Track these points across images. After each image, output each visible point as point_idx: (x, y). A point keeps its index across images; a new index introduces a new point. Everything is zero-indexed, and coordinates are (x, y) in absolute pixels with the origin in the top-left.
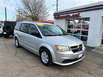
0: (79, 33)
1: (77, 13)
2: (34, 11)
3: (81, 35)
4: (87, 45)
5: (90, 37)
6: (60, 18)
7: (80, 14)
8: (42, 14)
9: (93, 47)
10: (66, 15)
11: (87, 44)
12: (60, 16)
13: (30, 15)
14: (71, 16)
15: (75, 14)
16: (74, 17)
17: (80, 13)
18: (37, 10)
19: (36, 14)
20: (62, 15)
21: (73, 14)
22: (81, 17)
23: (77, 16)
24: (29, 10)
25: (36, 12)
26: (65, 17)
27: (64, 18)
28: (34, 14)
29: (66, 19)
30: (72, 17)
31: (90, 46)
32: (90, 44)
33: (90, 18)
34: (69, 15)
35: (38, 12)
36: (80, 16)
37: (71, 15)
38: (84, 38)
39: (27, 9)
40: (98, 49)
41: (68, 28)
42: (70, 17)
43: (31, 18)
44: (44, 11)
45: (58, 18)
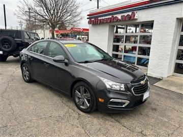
0: (134, 52)
1: (130, 13)
2: (54, 11)
3: (139, 54)
4: (148, 75)
5: (152, 58)
6: (99, 22)
7: (136, 15)
9: (159, 77)
10: (111, 17)
11: (148, 73)
12: (99, 18)
13: (46, 17)
14: (120, 18)
15: (126, 14)
17: (135, 12)
18: (59, 9)
19: (57, 17)
20: (103, 18)
21: (122, 15)
22: (138, 21)
23: (130, 18)
24: (44, 8)
25: (58, 13)
26: (109, 21)
28: (55, 16)
29: (109, 25)
31: (154, 76)
33: (153, 21)
34: (115, 16)
35: (61, 13)
36: (135, 17)
37: (119, 16)
38: (143, 61)
39: (41, 6)
40: (167, 81)
41: (114, 42)
43: (49, 24)
44: (73, 10)
45: (95, 24)
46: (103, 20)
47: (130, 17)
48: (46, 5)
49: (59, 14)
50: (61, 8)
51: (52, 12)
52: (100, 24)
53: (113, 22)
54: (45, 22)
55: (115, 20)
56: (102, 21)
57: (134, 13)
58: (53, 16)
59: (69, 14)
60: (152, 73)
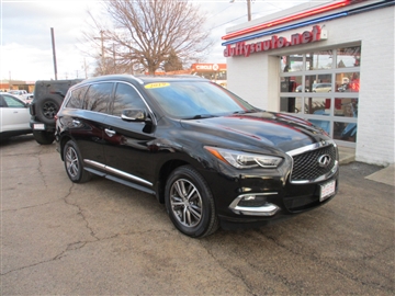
0: (327, 111)
1: (310, 29)
2: (153, 33)
3: (336, 115)
4: (357, 159)
5: (364, 122)
6: (246, 51)
7: (323, 32)
8: (185, 44)
9: (380, 163)
11: (357, 154)
12: (247, 43)
13: (138, 48)
15: (301, 31)
16: (301, 43)
17: (321, 25)
18: (164, 28)
19: (160, 46)
20: (255, 41)
21: (294, 32)
22: (328, 44)
23: (309, 38)
25: (160, 36)
26: (266, 48)
27: (263, 50)
28: (156, 44)
29: (270, 56)
30: (290, 45)
31: (369, 162)
32: (368, 152)
33: (360, 42)
34: (279, 36)
35: (167, 36)
36: (322, 37)
37: (288, 36)
38: (346, 130)
39: (127, 26)
41: (282, 90)
42: (284, 46)
43: (142, 62)
44: (193, 28)
45: (239, 55)
46: (255, 45)
47: (311, 37)
48: (135, 23)
49: (164, 37)
50: (167, 26)
51: (149, 35)
52: (248, 55)
53: (276, 48)
54: (135, 57)
55: (280, 45)
56: (252, 48)
57: (318, 28)
58: (152, 44)
59: (184, 37)
60: (366, 156)
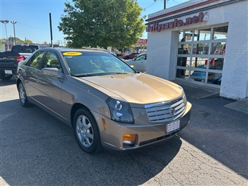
1: (197, 14)
3: (210, 68)
4: (220, 95)
6: (159, 28)
7: (205, 16)
9: (235, 98)
10: (173, 20)
11: (221, 92)
12: (160, 23)
14: (184, 21)
15: (192, 16)
17: (204, 12)
20: (165, 22)
21: (188, 17)
22: (208, 24)
26: (171, 26)
27: (169, 28)
29: (172, 32)
30: (185, 24)
31: (228, 97)
32: (228, 91)
33: (228, 23)
34: (179, 19)
37: (184, 19)
38: (216, 78)
40: (244, 102)
45: (155, 31)
46: (164, 25)
47: (198, 19)
52: (160, 31)
55: (179, 25)
56: (163, 27)
57: (202, 13)
60: (226, 93)
